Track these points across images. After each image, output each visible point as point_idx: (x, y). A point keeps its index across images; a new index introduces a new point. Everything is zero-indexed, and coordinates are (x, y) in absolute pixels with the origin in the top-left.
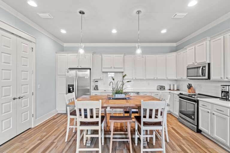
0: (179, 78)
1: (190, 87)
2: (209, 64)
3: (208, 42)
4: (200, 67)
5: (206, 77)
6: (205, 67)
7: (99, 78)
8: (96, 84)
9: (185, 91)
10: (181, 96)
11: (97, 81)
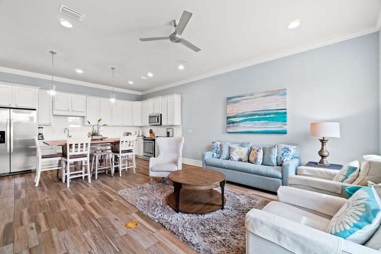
0: (143, 125)
1: (151, 132)
2: (161, 115)
3: (160, 100)
4: (156, 116)
5: (159, 123)
6: (159, 116)
7: (47, 122)
8: (41, 131)
9: (148, 135)
10: (145, 139)
11: (42, 128)
